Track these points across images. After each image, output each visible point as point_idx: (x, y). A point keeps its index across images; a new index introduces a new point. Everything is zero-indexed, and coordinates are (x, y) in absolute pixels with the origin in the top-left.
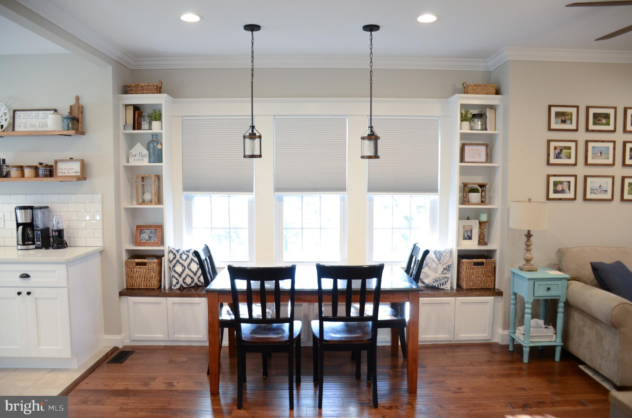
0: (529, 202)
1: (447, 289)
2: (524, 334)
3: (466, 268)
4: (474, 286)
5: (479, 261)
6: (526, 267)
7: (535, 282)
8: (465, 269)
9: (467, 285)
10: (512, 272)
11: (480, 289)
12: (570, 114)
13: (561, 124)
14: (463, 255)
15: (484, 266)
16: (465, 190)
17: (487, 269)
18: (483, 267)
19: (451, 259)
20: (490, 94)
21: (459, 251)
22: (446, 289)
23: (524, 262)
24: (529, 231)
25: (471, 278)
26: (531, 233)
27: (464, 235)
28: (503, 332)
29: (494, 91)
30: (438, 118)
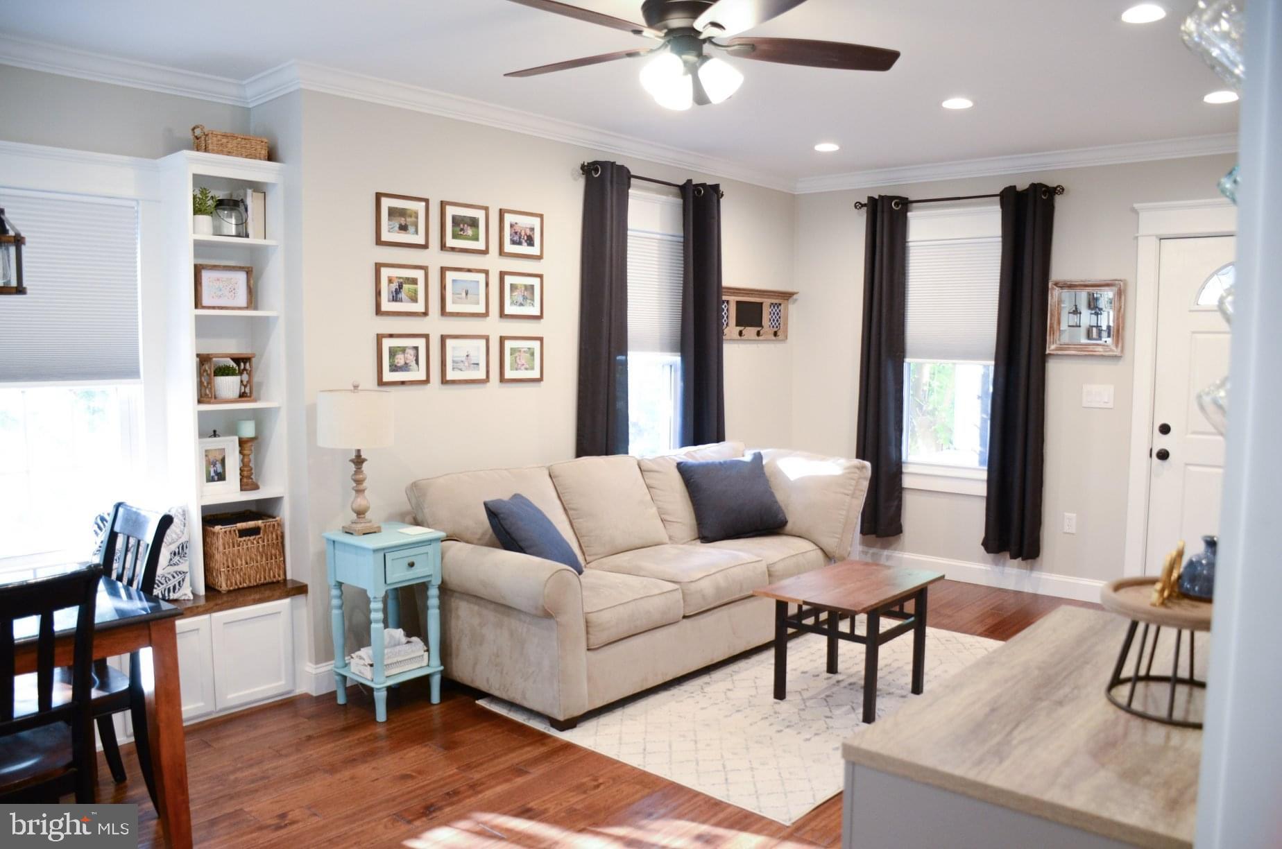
0: (356, 391)
1: (186, 598)
2: (371, 665)
3: (224, 545)
4: (244, 582)
5: (251, 526)
6: (359, 527)
7: (386, 554)
8: (221, 548)
9: (229, 582)
10: (328, 540)
11: (257, 586)
12: (414, 215)
13: (399, 233)
14: (213, 517)
15: (261, 535)
16: (205, 371)
17: (268, 541)
18: (259, 538)
19: (186, 529)
20: (255, 158)
21: (204, 508)
22: (183, 598)
23: (354, 516)
24: (359, 451)
25: (237, 565)
26: (363, 456)
27: (208, 473)
28: (316, 668)
29: (264, 152)
30: (134, 204)
